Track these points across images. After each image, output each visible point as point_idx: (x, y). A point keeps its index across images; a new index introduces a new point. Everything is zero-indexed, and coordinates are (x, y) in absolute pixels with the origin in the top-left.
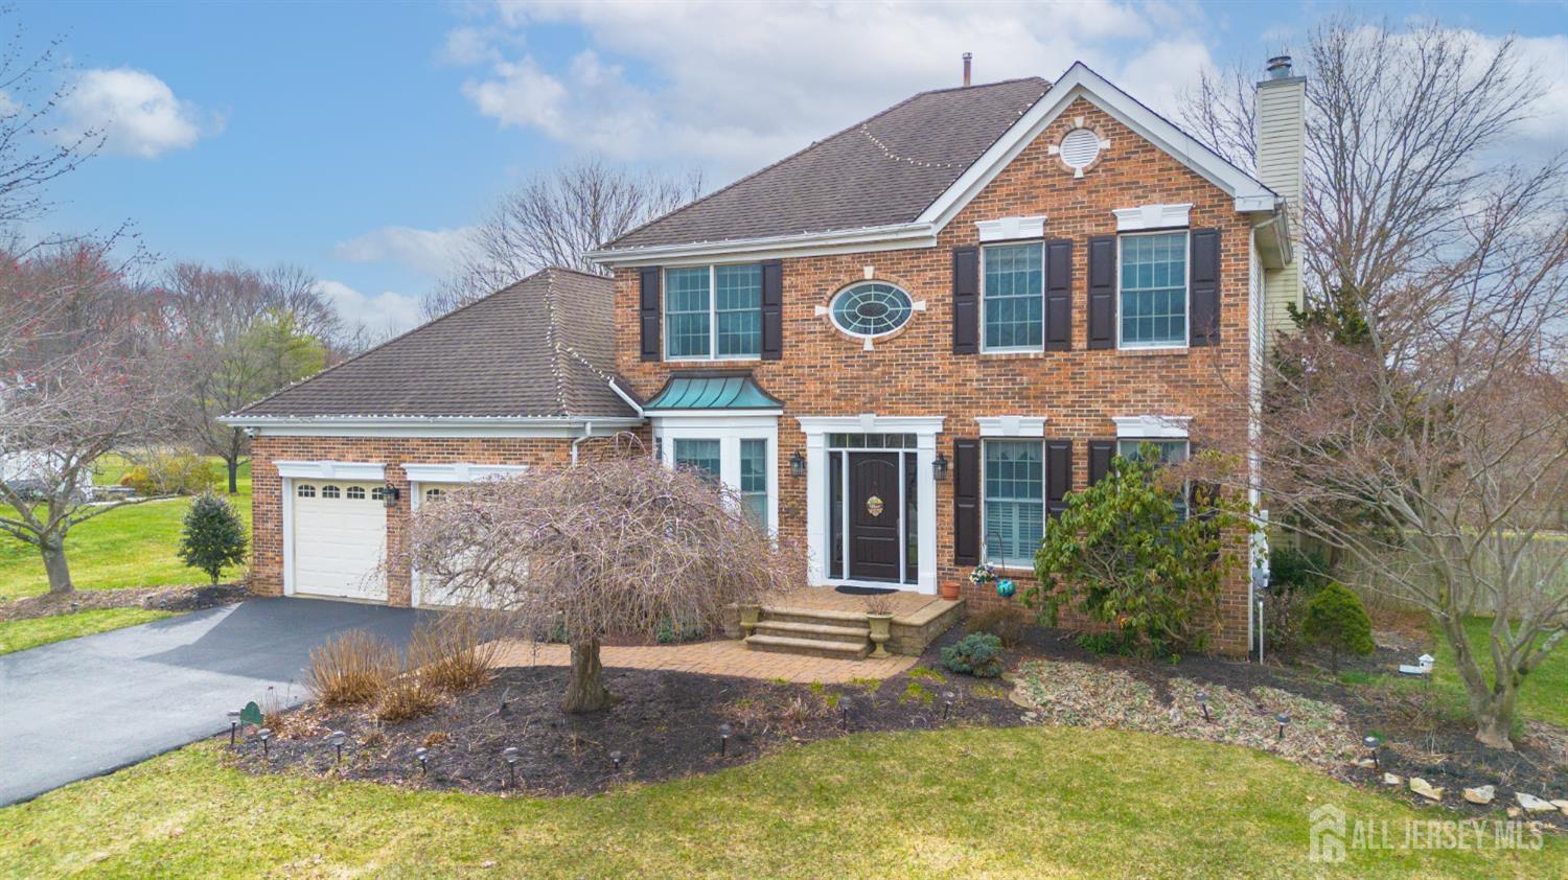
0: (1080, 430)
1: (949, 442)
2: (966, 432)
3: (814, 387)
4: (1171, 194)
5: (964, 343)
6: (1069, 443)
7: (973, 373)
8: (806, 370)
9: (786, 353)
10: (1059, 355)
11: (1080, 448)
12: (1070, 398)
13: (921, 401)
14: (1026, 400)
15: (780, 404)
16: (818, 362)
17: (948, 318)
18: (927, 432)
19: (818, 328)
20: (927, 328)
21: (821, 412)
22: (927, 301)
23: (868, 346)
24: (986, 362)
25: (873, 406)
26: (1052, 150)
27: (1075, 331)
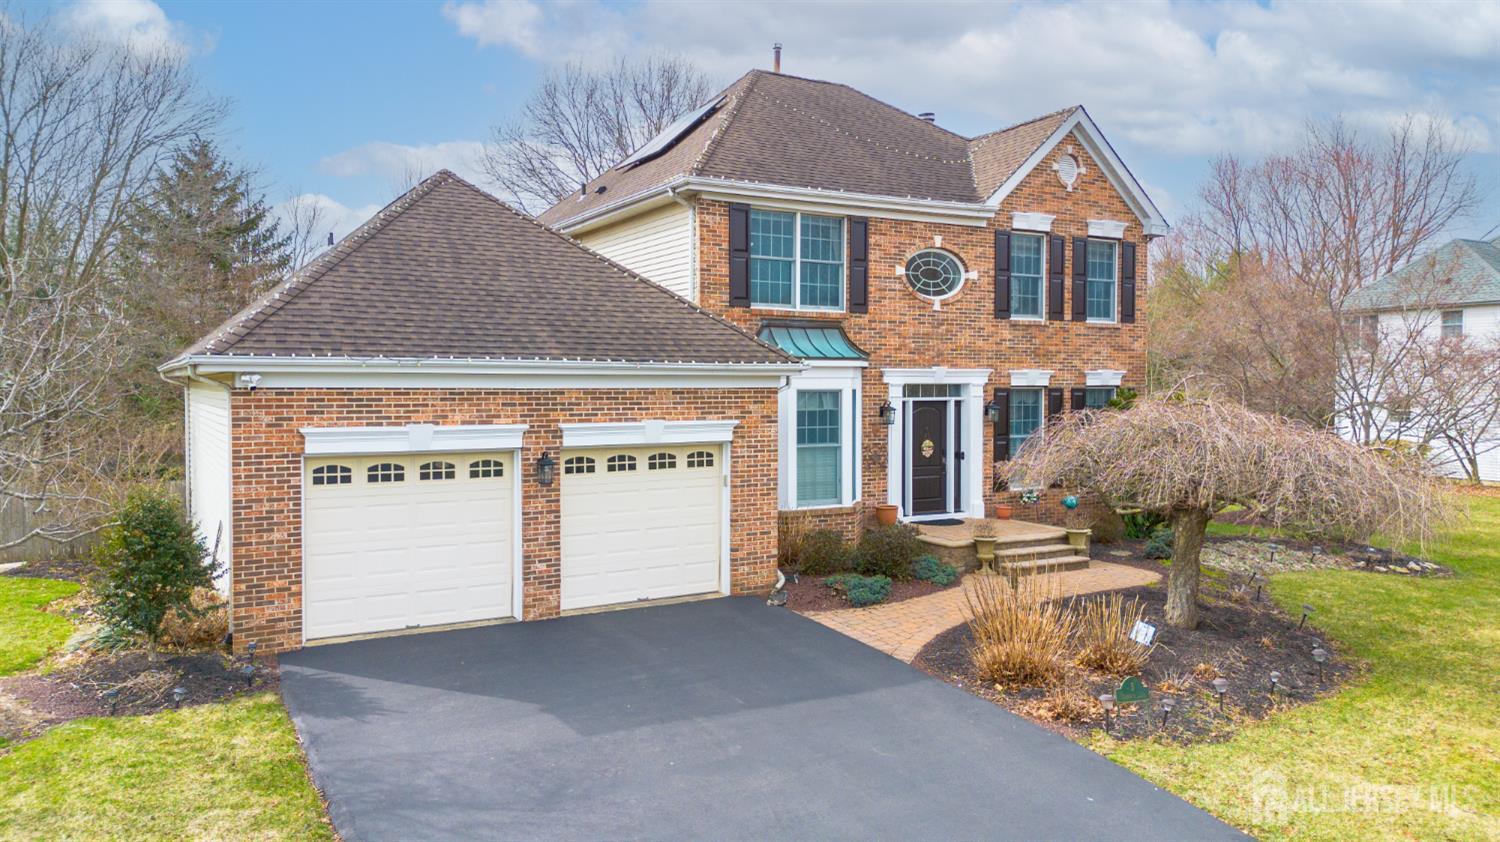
0: (1067, 382)
1: (991, 389)
2: (1002, 383)
3: (894, 341)
4: (1114, 215)
5: (1002, 310)
6: (1061, 391)
7: (1007, 334)
8: (888, 325)
9: (871, 308)
10: (1057, 324)
11: (1067, 395)
12: (1063, 356)
13: (974, 356)
14: (1040, 357)
15: (864, 354)
16: (897, 318)
17: (991, 288)
18: (975, 384)
19: (898, 286)
20: (977, 295)
21: (900, 364)
22: (976, 273)
23: (937, 307)
24: (1014, 326)
25: (939, 359)
26: (1055, 166)
27: (1066, 305)
